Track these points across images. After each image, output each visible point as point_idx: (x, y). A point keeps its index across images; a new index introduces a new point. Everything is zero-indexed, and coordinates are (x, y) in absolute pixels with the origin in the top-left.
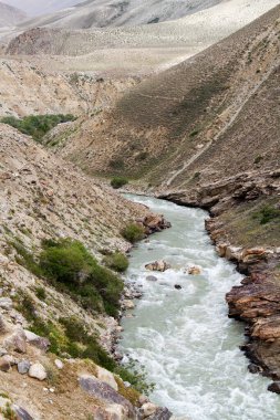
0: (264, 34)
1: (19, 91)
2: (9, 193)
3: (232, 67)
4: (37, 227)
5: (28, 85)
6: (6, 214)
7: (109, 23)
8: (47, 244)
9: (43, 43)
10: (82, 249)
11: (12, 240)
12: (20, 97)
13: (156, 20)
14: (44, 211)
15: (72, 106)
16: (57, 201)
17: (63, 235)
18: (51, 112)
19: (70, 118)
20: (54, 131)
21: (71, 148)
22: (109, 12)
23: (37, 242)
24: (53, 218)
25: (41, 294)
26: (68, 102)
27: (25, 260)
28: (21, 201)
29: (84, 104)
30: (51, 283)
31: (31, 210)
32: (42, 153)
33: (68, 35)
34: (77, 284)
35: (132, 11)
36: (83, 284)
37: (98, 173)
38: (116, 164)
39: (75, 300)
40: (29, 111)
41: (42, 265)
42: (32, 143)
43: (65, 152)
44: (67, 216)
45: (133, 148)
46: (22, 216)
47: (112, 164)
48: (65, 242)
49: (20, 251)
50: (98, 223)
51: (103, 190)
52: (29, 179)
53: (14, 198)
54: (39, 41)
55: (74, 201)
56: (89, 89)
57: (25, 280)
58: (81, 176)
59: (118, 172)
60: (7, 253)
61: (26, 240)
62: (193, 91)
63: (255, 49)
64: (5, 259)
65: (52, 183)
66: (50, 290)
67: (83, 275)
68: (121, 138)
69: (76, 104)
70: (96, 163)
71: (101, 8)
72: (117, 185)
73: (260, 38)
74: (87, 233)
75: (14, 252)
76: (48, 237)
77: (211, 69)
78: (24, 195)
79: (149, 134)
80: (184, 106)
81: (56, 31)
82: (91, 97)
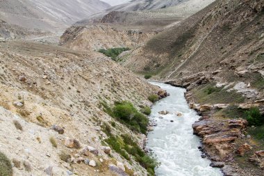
0: (210, 13)
1: (106, 38)
2: (101, 82)
3: (196, 27)
4: (112, 96)
5: (110, 35)
6: (100, 91)
7: (145, 8)
8: (117, 103)
9: (117, 17)
10: (131, 106)
11: (102, 102)
12: (106, 41)
13: (165, 7)
14: (116, 89)
16: (121, 85)
17: (123, 99)
18: (120, 47)
19: (128, 49)
20: (121, 55)
21: (128, 61)
22: (145, 4)
23: (113, 103)
24: (119, 92)
25: (113, 125)
26: (127, 42)
27: (107, 110)
28: (106, 85)
29: (134, 43)
30: (118, 120)
31: (110, 89)
32: (115, 65)
33: (127, 14)
34: (129, 120)
35: (154, 3)
36: (132, 120)
37: (139, 73)
38: (147, 69)
39: (128, 127)
40: (111, 47)
41: (115, 112)
42: (111, 61)
43: (125, 64)
44: (125, 91)
45: (154, 62)
46: (106, 92)
47: (145, 69)
48: (124, 102)
49: (105, 106)
50: (139, 94)
51: (141, 79)
52: (109, 76)
53: (103, 84)
54: (115, 17)
55: (128, 85)
56: (136, 37)
57: (107, 119)
58: (132, 74)
59: (147, 72)
60: (100, 107)
61: (108, 101)
62: (179, 38)
63: (206, 20)
64: (98, 110)
65: (119, 77)
66: (117, 123)
67: (131, 117)
68: (149, 58)
69: (130, 43)
70: (138, 68)
71: (141, 2)
72: (147, 78)
73: (208, 14)
74: (134, 98)
75: (103, 107)
76: (117, 100)
77: (187, 28)
78: (107, 83)
79: (161, 56)
80: (176, 44)
81: (122, 12)
82: (137, 40)
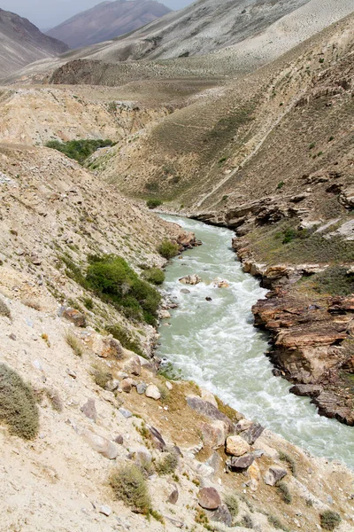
0: (287, 70)
1: (62, 118)
2: (58, 213)
3: (257, 99)
4: (82, 243)
5: (70, 112)
6: (55, 233)
7: (143, 56)
8: (93, 259)
9: (84, 74)
10: (124, 264)
11: (62, 255)
12: (63, 123)
13: (186, 54)
14: (89, 228)
15: (110, 132)
16: (100, 220)
17: (106, 251)
18: (91, 138)
19: (109, 143)
20: (96, 155)
21: (111, 171)
22: (144, 46)
23: (84, 257)
24: (97, 236)
25: (89, 305)
26: (107, 128)
27: (74, 273)
28: (69, 219)
29: (122, 131)
30: (97, 295)
31: (77, 228)
32: (87, 176)
33: (106, 66)
34: (120, 296)
35: (164, 46)
36: (125, 296)
37: (135, 195)
38: (151, 186)
39: (119, 310)
40: (72, 137)
41: (88, 279)
42: (77, 167)
43: (105, 175)
44: (109, 234)
45: (167, 172)
46: (70, 234)
47: (148, 187)
48: (108, 258)
49: (70, 265)
50: (137, 241)
51: (140, 210)
52: (76, 200)
53: (63, 217)
54: (80, 71)
55: (115, 220)
56: (126, 117)
57: (75, 291)
58: (121, 198)
59: (153, 194)
60: (58, 267)
61: (74, 254)
62: (222, 122)
63: (279, 84)
64: (56, 272)
65: (95, 204)
66: (97, 301)
67: (126, 288)
68: (157, 163)
69: (113, 130)
70: (134, 185)
71: (137, 42)
72: (153, 205)
73: (283, 74)
74: (127, 249)
75: (64, 266)
76: (94, 253)
77: (239, 101)
78: (71, 214)
79: (182, 160)
80: (214, 134)
81: (97, 62)
82: (128, 125)
